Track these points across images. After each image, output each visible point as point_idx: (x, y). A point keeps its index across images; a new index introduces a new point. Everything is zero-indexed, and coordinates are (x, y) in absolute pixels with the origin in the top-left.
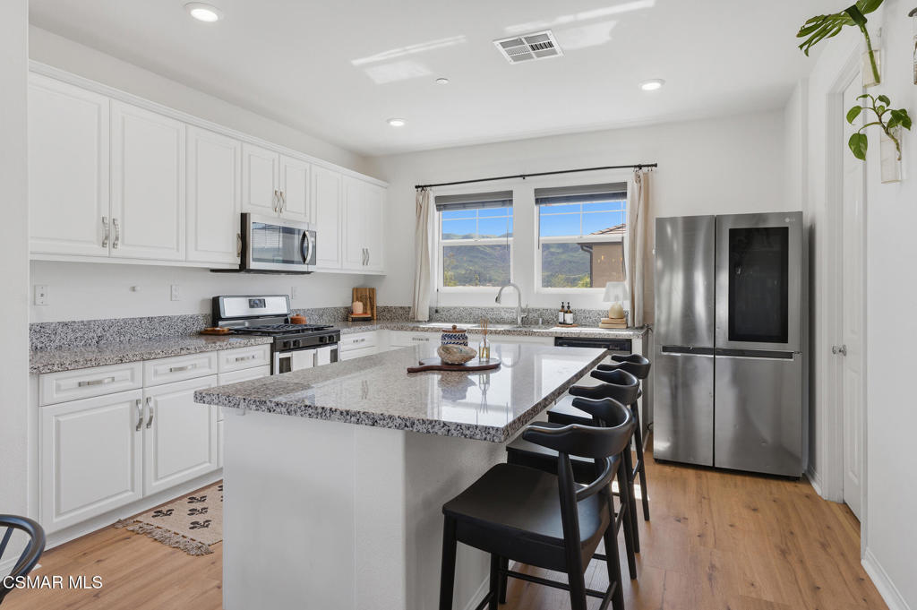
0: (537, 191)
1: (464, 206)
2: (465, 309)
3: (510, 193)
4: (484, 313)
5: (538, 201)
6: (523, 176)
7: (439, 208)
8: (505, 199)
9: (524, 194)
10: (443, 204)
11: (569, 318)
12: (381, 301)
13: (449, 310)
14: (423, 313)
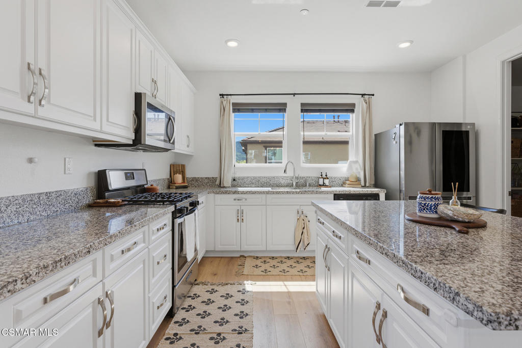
0: (302, 105)
1: (252, 111)
2: (255, 178)
3: (285, 104)
4: (268, 180)
5: (302, 111)
6: (294, 94)
7: (234, 111)
8: (281, 108)
9: (294, 106)
10: (238, 108)
11: (327, 182)
12: (189, 174)
13: (243, 178)
14: (227, 182)
